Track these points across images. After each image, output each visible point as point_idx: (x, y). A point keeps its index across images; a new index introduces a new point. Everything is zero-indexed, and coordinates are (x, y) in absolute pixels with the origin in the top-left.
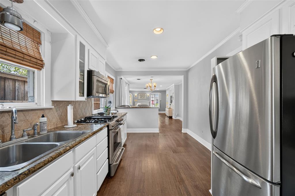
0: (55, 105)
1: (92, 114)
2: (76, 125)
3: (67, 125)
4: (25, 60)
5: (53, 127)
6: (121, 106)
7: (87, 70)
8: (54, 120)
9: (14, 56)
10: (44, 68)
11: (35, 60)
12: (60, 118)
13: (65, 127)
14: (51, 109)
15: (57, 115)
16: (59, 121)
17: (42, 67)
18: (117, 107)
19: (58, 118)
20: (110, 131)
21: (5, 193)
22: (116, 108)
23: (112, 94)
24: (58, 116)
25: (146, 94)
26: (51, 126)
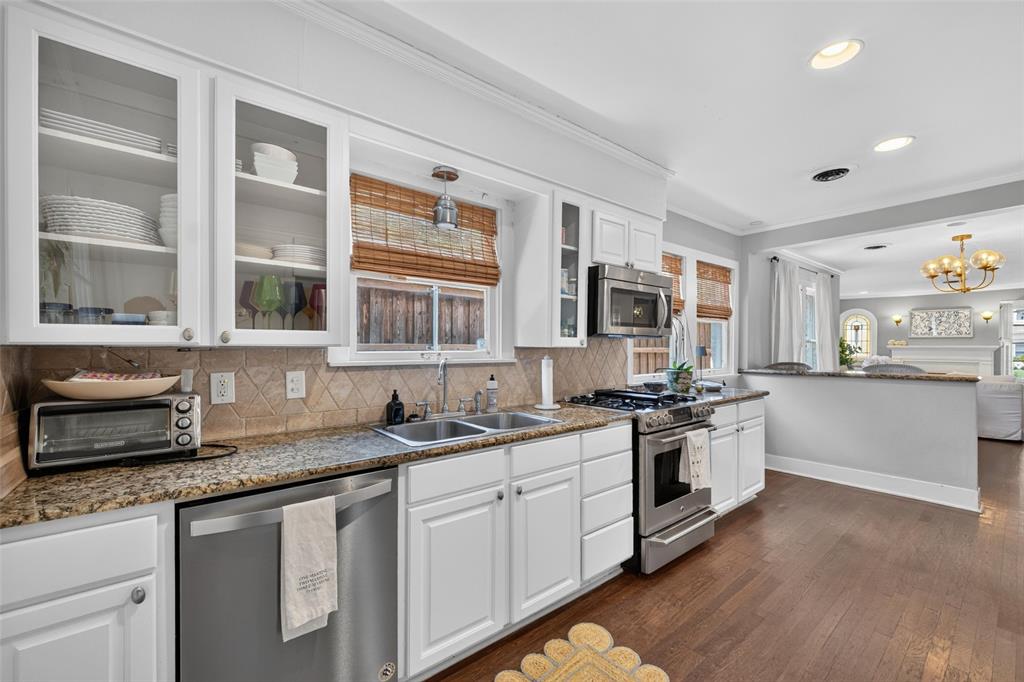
0: (522, 357)
1: (627, 386)
2: (558, 406)
3: (541, 403)
4: (467, 273)
5: (516, 404)
6: (776, 366)
7: (589, 268)
8: (519, 390)
9: (452, 271)
10: (501, 280)
11: (483, 270)
12: (531, 387)
13: (537, 406)
14: (512, 364)
15: (525, 379)
16: (530, 391)
17: (497, 280)
18: (745, 368)
19: (528, 385)
20: (641, 436)
21: (396, 466)
22: (740, 371)
23: (724, 323)
24: (528, 381)
25: (967, 312)
26: (512, 401)
